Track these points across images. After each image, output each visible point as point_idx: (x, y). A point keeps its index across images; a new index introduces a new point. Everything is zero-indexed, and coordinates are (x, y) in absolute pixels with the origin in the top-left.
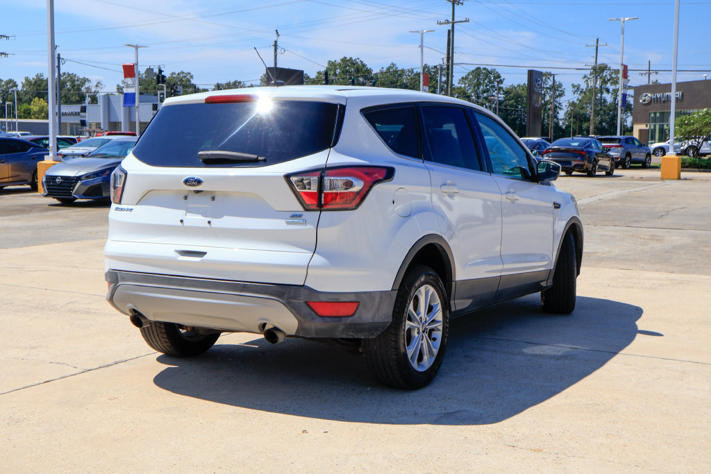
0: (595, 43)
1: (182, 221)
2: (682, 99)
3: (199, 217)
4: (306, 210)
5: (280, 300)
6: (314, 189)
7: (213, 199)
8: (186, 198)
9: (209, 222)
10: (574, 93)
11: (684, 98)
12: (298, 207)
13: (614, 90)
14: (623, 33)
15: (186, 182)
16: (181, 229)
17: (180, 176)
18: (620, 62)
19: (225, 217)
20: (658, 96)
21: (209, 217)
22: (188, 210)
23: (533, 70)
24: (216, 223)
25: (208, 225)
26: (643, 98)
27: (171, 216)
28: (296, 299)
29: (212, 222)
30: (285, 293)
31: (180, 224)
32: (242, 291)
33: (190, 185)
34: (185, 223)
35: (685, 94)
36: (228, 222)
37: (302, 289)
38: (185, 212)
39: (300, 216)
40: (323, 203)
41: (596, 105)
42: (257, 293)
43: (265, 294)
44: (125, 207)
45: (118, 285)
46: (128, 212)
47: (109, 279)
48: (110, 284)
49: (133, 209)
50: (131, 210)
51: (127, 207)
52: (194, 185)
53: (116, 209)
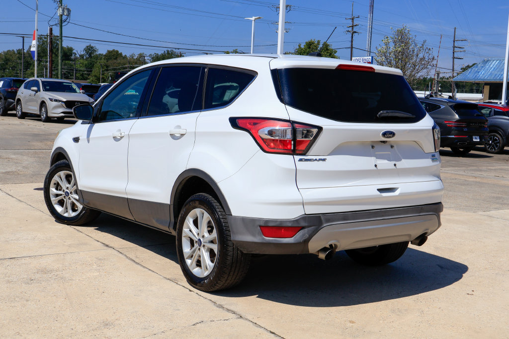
1: (376, 166)
3: (386, 161)
5: (436, 214)
7: (392, 147)
8: (373, 147)
9: (395, 165)
16: (376, 172)
17: (379, 131)
21: (395, 161)
22: (377, 157)
24: (399, 165)
25: (394, 167)
27: (366, 162)
29: (397, 165)
30: (437, 208)
31: (375, 168)
33: (387, 137)
34: (378, 167)
36: (405, 163)
38: (375, 158)
42: (427, 212)
43: (430, 212)
44: (314, 158)
45: (323, 226)
46: (321, 162)
47: (303, 224)
48: (302, 228)
49: (326, 159)
50: (324, 160)
51: (318, 158)
52: (390, 137)
53: (301, 160)
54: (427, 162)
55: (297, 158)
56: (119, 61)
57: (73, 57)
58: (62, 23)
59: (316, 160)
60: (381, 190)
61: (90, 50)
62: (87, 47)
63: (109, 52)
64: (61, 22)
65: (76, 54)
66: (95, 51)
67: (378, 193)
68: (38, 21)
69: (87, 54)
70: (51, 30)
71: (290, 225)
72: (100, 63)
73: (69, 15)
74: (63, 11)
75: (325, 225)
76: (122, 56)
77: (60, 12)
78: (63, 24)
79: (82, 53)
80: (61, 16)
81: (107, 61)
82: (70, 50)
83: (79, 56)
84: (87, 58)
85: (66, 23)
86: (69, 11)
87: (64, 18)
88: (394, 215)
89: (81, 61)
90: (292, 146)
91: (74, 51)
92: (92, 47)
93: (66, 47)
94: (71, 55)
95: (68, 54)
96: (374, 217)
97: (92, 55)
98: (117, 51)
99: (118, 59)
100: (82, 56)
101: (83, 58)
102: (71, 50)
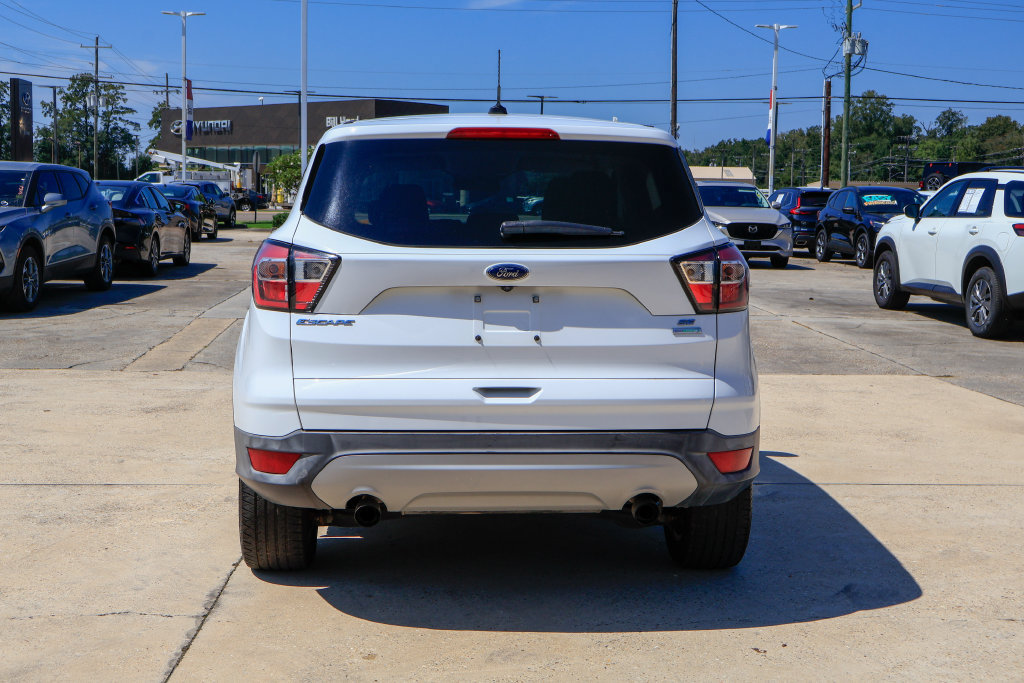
0: (94, 44)
1: (478, 338)
2: (232, 129)
3: (513, 330)
4: (698, 312)
5: (677, 455)
6: (709, 279)
7: (536, 299)
8: (477, 299)
9: (537, 338)
10: (45, 115)
11: (234, 128)
12: (686, 309)
13: (104, 113)
14: (184, 34)
15: (494, 272)
16: (479, 352)
17: (479, 263)
18: (183, 76)
19: (565, 328)
20: (198, 126)
21: (537, 330)
22: (488, 320)
23: (18, 79)
24: (550, 339)
25: (535, 344)
26: (176, 127)
27: (459, 331)
28: (698, 451)
29: (542, 338)
30: (681, 442)
31: (476, 343)
32: (613, 446)
33: (502, 278)
34: (486, 342)
35: (234, 124)
37: (706, 435)
38: (481, 322)
39: (692, 322)
40: (721, 300)
41: (79, 133)
42: (639, 447)
43: (651, 447)
44: (327, 318)
45: (334, 456)
46: (341, 326)
47: (297, 448)
48: (299, 456)
49: (354, 321)
50: (349, 323)
51: (335, 318)
52: (511, 278)
53: (302, 322)
54: (663, 336)
55: (296, 317)
56: (1009, 137)
57: (914, 136)
58: (849, 70)
59: (331, 323)
60: (487, 391)
61: (949, 120)
62: (944, 113)
63: (990, 121)
64: (849, 68)
65: (920, 130)
66: (959, 121)
67: (477, 396)
68: (777, 73)
69: (943, 127)
70: (829, 85)
71: (275, 447)
72: (963, 144)
73: (863, 53)
74: (853, 45)
75: (338, 454)
76: (1017, 129)
77: (846, 47)
78: (852, 73)
79: (933, 127)
80: (850, 55)
81: (983, 141)
82: (907, 123)
83: (925, 134)
84: (943, 137)
85: (858, 69)
86: (865, 44)
87: (855, 59)
88: (525, 447)
89: (930, 143)
90: (286, 294)
91: (917, 124)
92: (954, 114)
93: (900, 115)
94: (911, 133)
95: (904, 130)
96: (461, 447)
97: (954, 130)
98: (1007, 118)
99: (1007, 135)
100: (932, 134)
101: (935, 136)
102: (909, 122)
